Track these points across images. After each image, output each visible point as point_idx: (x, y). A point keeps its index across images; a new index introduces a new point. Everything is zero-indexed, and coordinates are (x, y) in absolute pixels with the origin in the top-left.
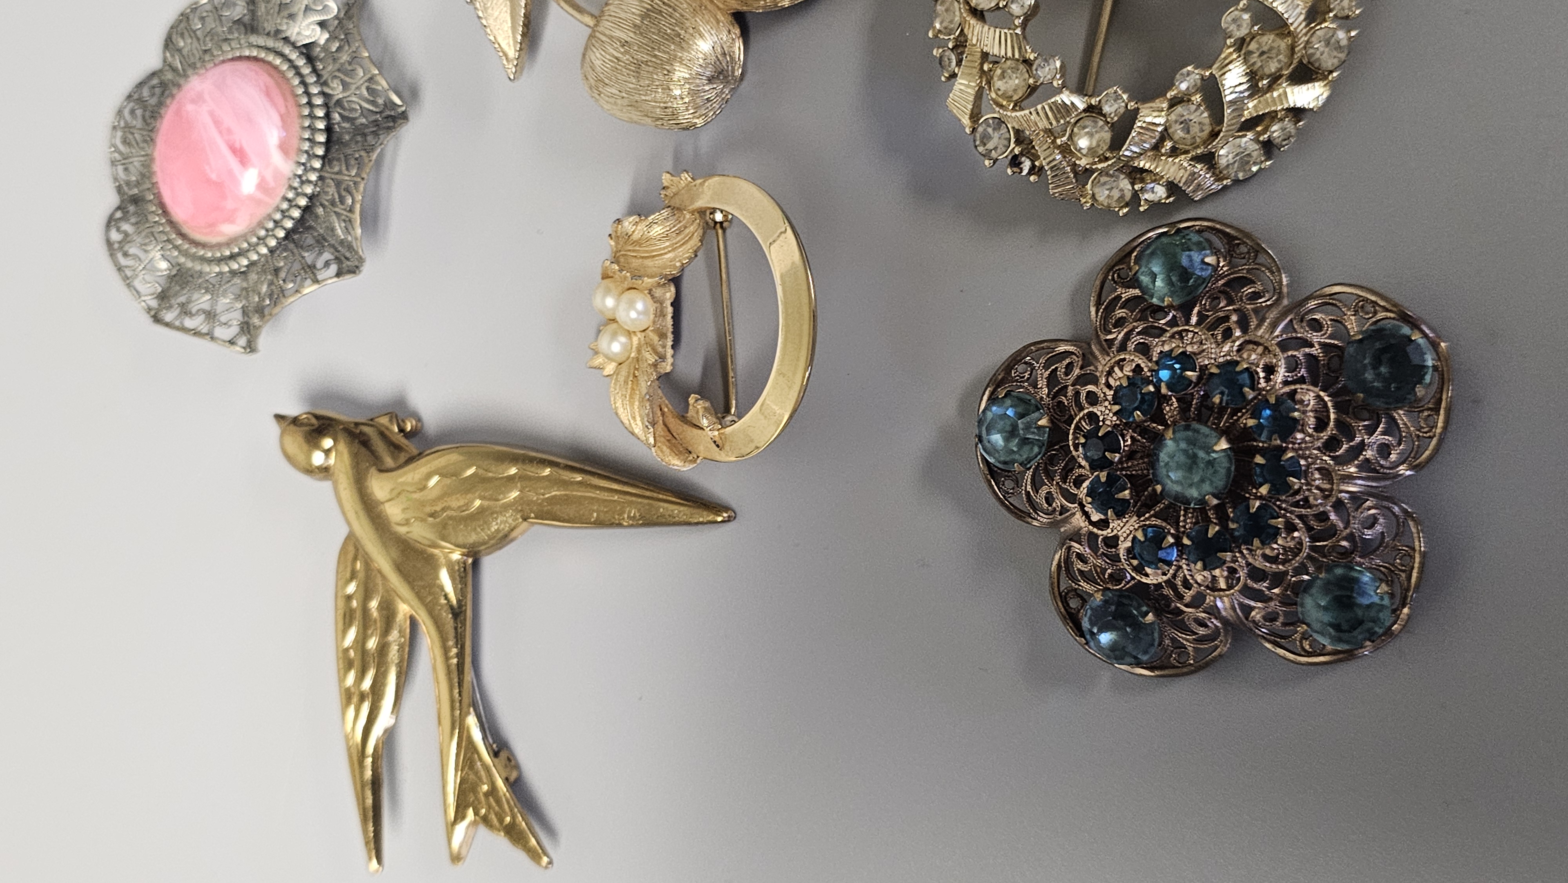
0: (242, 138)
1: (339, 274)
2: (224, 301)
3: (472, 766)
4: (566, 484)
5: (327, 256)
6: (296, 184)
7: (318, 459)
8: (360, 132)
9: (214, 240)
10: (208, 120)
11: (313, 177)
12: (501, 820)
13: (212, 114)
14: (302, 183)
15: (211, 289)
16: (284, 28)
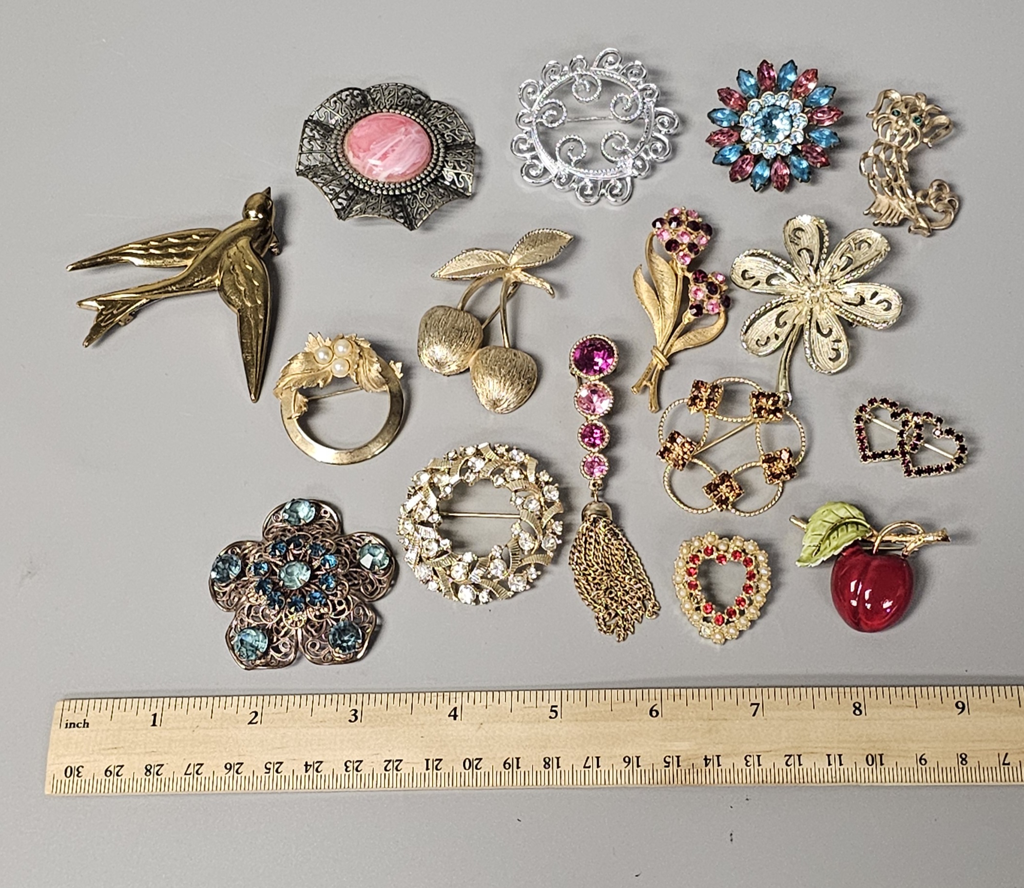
0: (391, 156)
1: (336, 210)
2: (318, 156)
3: (123, 305)
4: (257, 325)
5: (345, 203)
6: (375, 184)
7: (252, 213)
8: (403, 208)
9: (345, 147)
10: (397, 140)
11: (379, 192)
12: (101, 321)
13: (400, 141)
14: (375, 187)
15: (323, 149)
16: (449, 164)
